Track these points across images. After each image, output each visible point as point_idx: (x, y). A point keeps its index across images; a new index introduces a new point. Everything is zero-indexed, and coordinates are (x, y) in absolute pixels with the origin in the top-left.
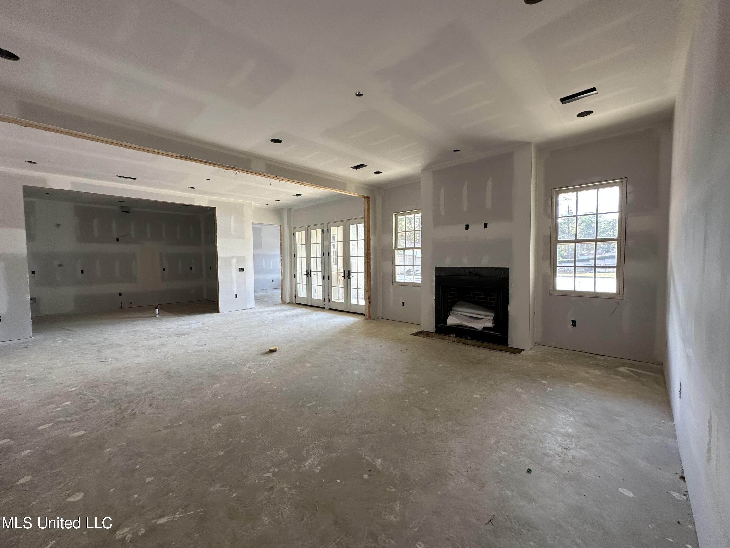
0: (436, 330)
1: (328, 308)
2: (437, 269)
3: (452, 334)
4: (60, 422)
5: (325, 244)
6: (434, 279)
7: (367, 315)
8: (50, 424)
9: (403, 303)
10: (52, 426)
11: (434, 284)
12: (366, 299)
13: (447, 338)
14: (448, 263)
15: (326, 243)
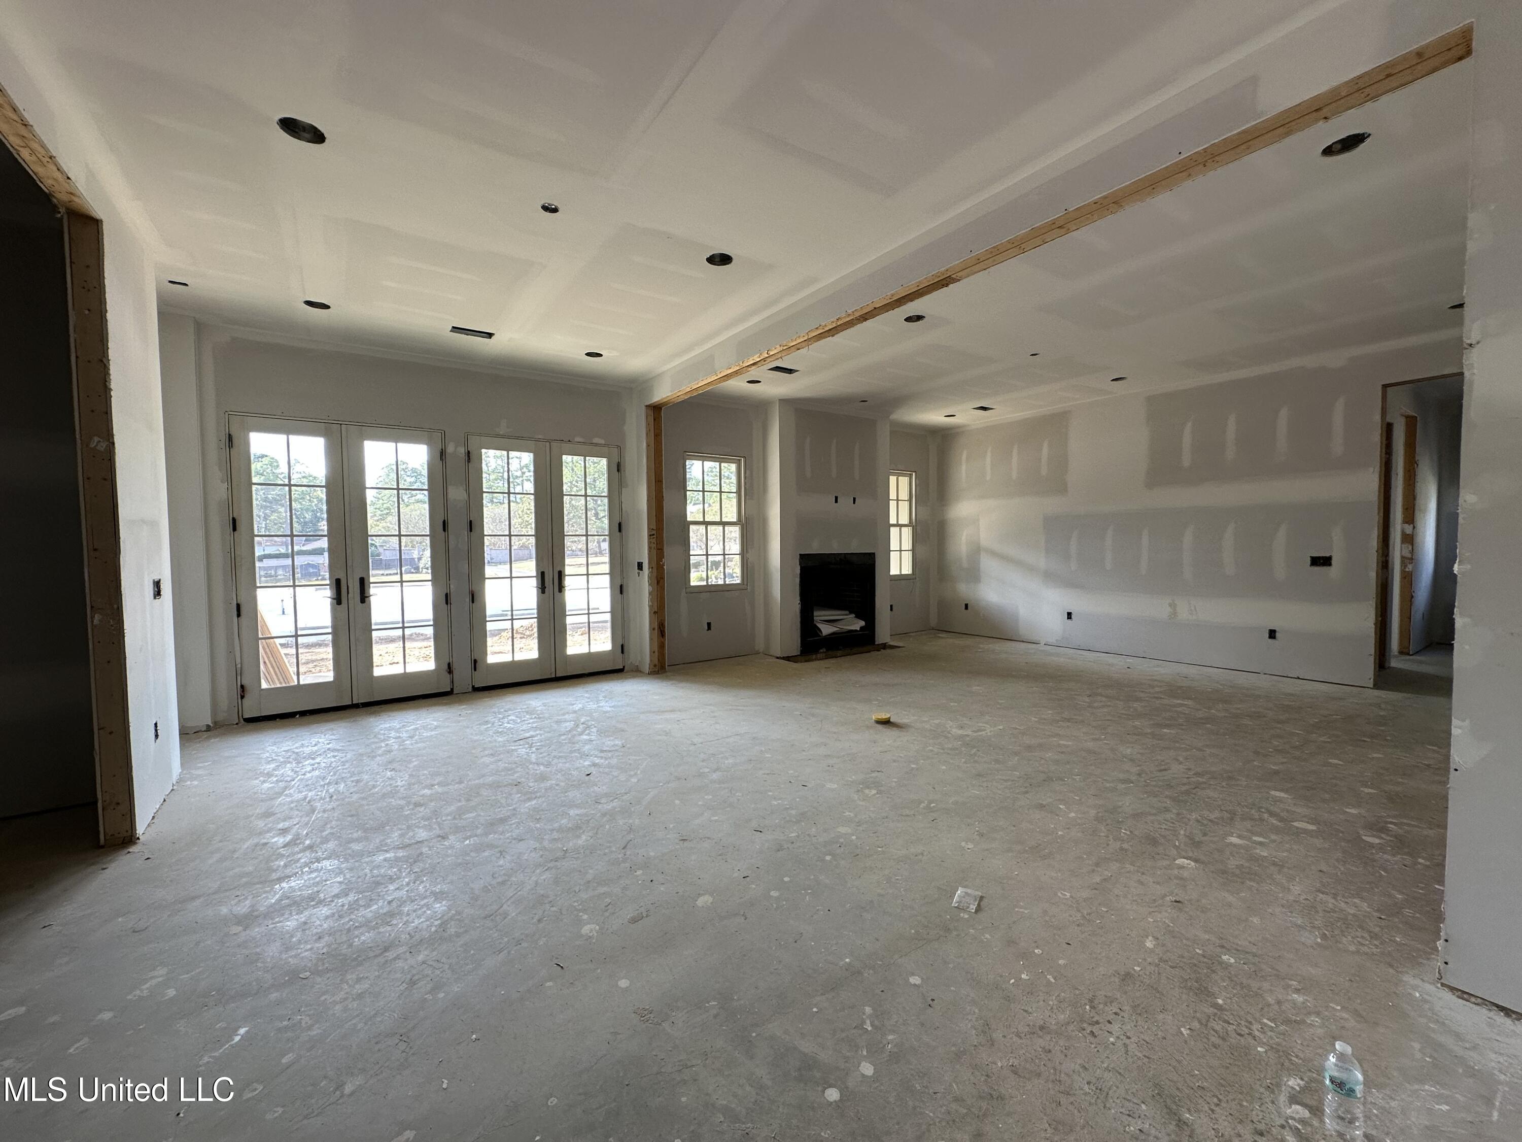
0: (801, 651)
1: (470, 689)
2: (802, 557)
3: (821, 648)
4: (1281, 820)
5: (449, 496)
6: (798, 571)
7: (657, 663)
8: (1296, 824)
9: (709, 624)
10: (1296, 821)
11: (798, 580)
12: (654, 629)
13: (814, 657)
14: (815, 548)
15: (457, 494)
